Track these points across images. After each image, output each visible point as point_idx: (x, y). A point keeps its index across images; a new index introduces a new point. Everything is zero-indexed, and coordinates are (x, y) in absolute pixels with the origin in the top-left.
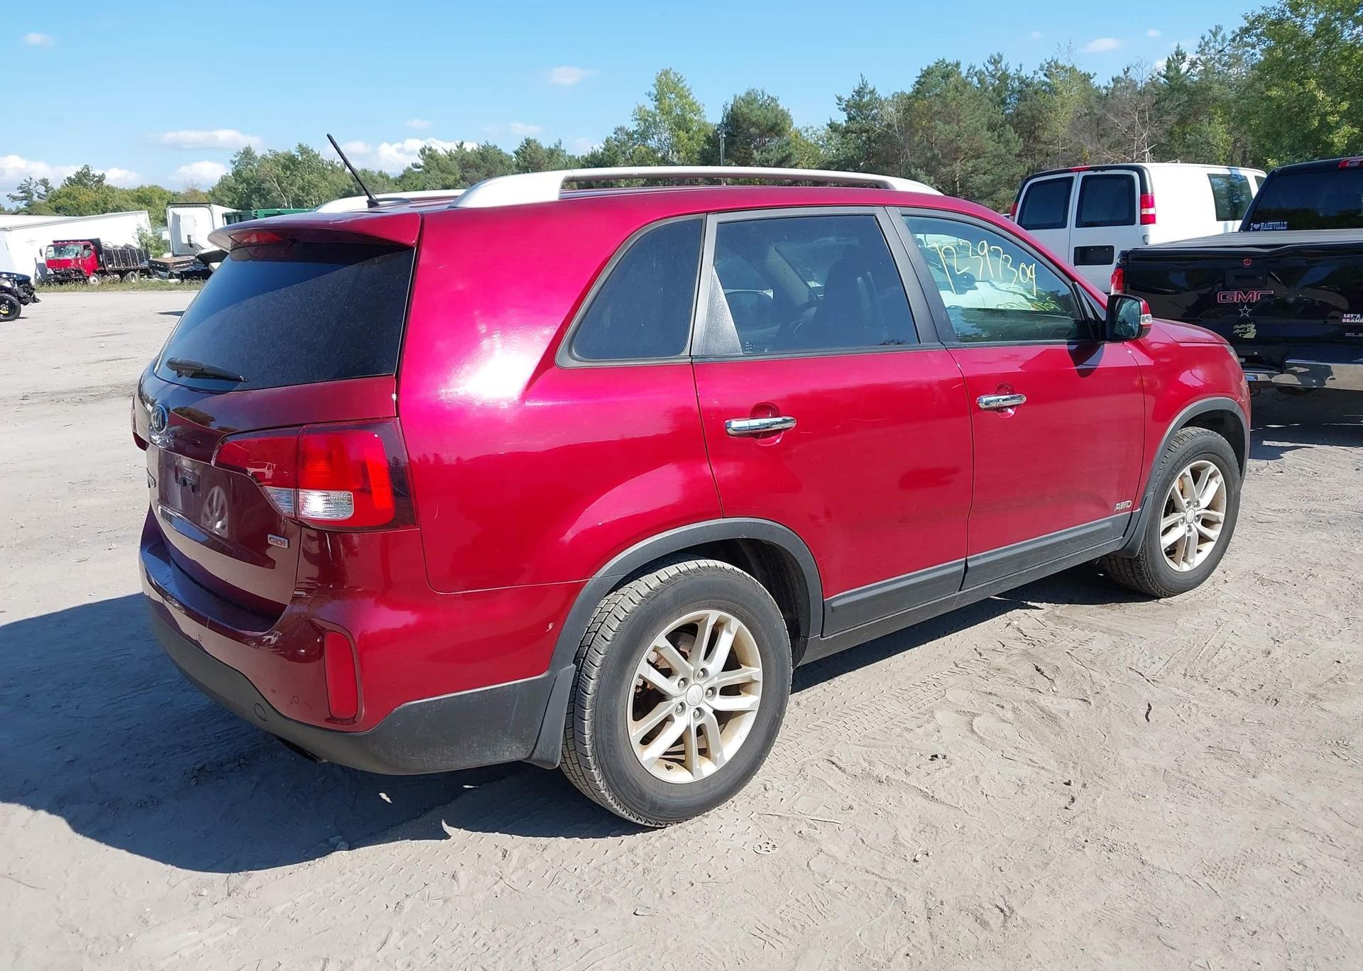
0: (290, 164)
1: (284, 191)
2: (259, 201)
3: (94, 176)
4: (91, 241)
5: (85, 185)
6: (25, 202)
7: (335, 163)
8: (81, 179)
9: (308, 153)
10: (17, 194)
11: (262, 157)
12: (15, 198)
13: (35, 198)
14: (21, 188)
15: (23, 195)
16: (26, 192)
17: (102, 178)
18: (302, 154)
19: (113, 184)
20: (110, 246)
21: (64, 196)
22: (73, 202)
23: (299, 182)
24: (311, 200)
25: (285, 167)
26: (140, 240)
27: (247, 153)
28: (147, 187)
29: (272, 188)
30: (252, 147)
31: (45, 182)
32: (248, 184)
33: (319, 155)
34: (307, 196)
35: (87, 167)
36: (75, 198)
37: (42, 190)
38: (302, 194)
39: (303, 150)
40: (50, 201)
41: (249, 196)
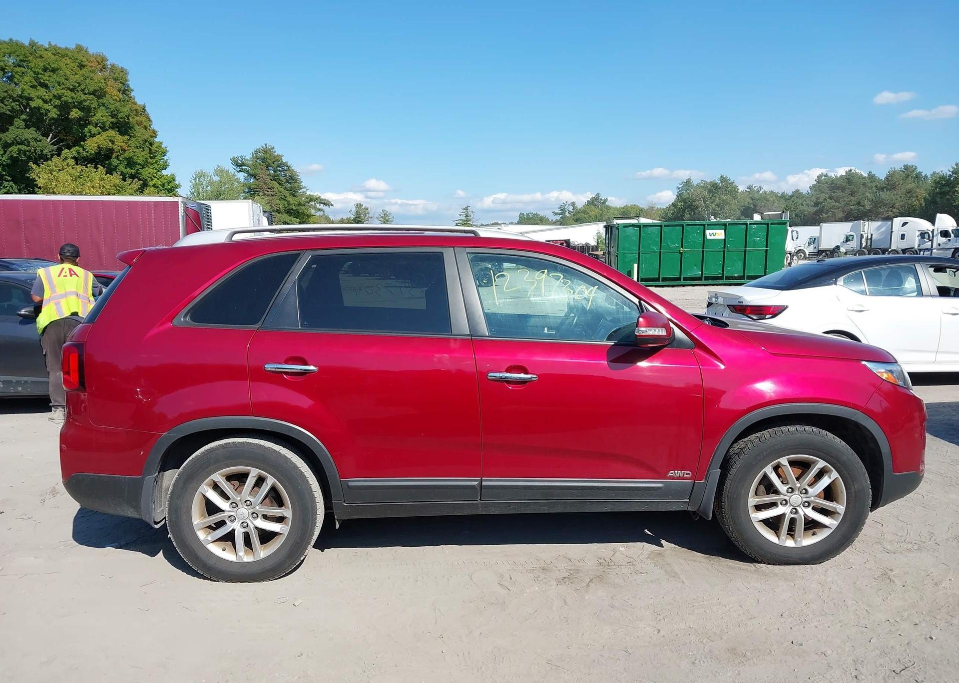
0: (713, 188)
1: (707, 207)
2: (689, 214)
3: (601, 200)
4: (565, 241)
5: (595, 205)
6: (561, 216)
7: (753, 187)
8: (593, 202)
9: (727, 182)
10: (558, 211)
11: (697, 185)
12: (556, 214)
13: (567, 214)
14: (560, 207)
15: (560, 212)
16: (563, 210)
17: (606, 200)
18: (722, 182)
19: (610, 205)
20: (576, 243)
21: (582, 212)
22: (586, 216)
23: (717, 201)
24: (723, 212)
25: (710, 191)
26: (598, 240)
27: (688, 183)
28: (629, 205)
29: (699, 205)
30: (692, 178)
31: (573, 204)
32: (685, 203)
33: (734, 182)
34: (721, 210)
35: (598, 194)
36: (588, 213)
37: (571, 208)
38: (718, 209)
39: (723, 179)
40: (574, 215)
41: (684, 211)
